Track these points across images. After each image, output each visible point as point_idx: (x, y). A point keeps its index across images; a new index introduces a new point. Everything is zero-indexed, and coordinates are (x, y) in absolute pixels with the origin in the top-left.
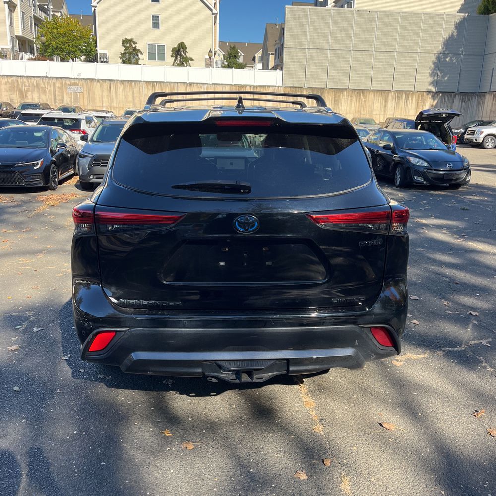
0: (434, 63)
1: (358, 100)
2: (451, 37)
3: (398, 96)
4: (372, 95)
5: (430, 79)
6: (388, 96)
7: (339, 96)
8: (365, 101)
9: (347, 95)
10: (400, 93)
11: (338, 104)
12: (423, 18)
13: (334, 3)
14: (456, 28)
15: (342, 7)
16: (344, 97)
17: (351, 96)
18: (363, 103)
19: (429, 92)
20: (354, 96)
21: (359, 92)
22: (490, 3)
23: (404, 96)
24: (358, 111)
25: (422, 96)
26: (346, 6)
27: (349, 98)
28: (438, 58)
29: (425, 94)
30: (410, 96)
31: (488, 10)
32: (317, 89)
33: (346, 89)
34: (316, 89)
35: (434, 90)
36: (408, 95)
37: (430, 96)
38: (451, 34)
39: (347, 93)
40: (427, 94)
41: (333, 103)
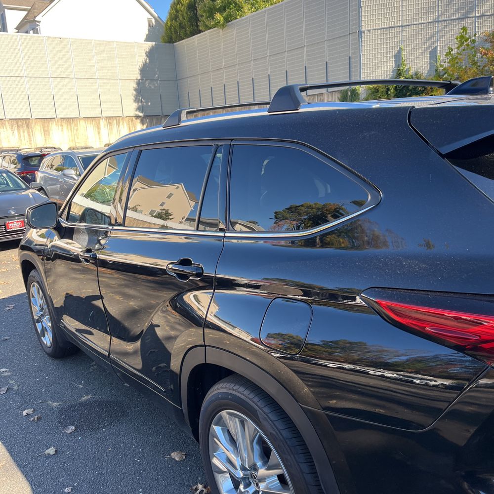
0: (136, 90)
1: (69, 128)
2: (145, 65)
3: (109, 122)
4: (82, 123)
5: (135, 105)
6: (99, 123)
7: (48, 126)
8: (77, 130)
9: (56, 124)
10: (110, 119)
11: (49, 135)
12: (115, 45)
13: (15, 29)
14: (147, 56)
15: (27, 32)
16: (54, 127)
17: (62, 126)
18: (75, 131)
19: (137, 117)
20: (65, 125)
21: (69, 120)
22: (173, 33)
23: (115, 122)
24: (72, 141)
25: (132, 120)
26: (31, 32)
27: (60, 127)
28: (138, 84)
29: (134, 119)
30: (121, 121)
31: (171, 38)
32: (22, 120)
33: (54, 118)
34: (19, 121)
35: (141, 114)
36: (119, 120)
37: (138, 121)
38: (144, 62)
39: (56, 122)
40: (136, 119)
41: (43, 134)
